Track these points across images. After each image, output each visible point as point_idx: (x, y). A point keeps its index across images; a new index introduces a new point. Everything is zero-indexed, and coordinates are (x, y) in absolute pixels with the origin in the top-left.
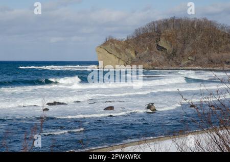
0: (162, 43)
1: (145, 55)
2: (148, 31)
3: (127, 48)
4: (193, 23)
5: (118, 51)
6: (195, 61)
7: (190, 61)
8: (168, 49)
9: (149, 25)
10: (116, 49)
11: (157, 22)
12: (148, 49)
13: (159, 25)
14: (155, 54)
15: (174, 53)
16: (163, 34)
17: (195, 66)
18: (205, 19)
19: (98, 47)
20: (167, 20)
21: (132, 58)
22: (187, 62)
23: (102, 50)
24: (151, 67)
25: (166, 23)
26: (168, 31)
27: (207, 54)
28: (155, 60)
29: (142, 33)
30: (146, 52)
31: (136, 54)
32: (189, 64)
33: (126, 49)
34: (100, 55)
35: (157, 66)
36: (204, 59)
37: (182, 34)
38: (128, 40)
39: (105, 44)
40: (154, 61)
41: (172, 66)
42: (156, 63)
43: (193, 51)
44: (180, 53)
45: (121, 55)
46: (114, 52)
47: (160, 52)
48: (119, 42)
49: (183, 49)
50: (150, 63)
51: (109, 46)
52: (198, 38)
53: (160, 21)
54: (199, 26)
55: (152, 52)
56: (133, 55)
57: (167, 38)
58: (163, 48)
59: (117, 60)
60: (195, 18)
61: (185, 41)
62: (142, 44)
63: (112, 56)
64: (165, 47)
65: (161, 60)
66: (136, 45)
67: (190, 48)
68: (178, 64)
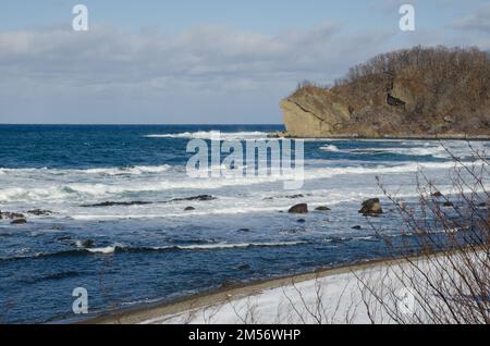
0: (397, 93)
1: (367, 113)
2: (373, 71)
3: (335, 101)
4: (453, 56)
5: (320, 107)
6: (456, 123)
7: (447, 124)
8: (407, 102)
9: (374, 61)
10: (316, 102)
11: (388, 55)
12: (371, 102)
13: (392, 61)
14: (384, 111)
15: (419, 110)
16: (399, 77)
17: (455, 132)
18: (475, 50)
19: (284, 100)
20: (405, 52)
21: (343, 119)
22: (441, 125)
23: (291, 105)
24: (377, 135)
25: (404, 57)
26: (409, 71)
27: (478, 111)
28: (384, 123)
29: (361, 74)
30: (368, 108)
31: (351, 112)
32: (444, 129)
33: (334, 104)
34: (288, 114)
35: (388, 132)
36: (473, 121)
37: (434, 76)
38: (336, 87)
39: (297, 94)
40: (383, 125)
41: (414, 132)
42: (386, 127)
43: (452, 106)
44: (430, 110)
45: (324, 113)
46: (312, 108)
47: (394, 108)
48: (320, 91)
49: (434, 103)
50: (376, 127)
51: (303, 98)
52: (462, 83)
53: (394, 53)
54: (463, 63)
55: (379, 107)
56: (345, 113)
57: (407, 83)
58: (398, 101)
59: (318, 122)
60: (456, 48)
61: (437, 89)
62: (361, 93)
63: (309, 116)
64: (402, 99)
65: (395, 122)
66: (351, 97)
67: (448, 102)
68: (425, 130)
